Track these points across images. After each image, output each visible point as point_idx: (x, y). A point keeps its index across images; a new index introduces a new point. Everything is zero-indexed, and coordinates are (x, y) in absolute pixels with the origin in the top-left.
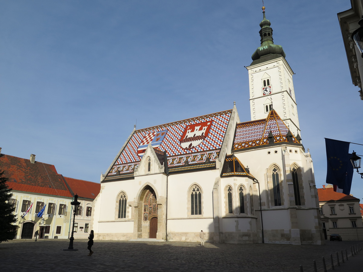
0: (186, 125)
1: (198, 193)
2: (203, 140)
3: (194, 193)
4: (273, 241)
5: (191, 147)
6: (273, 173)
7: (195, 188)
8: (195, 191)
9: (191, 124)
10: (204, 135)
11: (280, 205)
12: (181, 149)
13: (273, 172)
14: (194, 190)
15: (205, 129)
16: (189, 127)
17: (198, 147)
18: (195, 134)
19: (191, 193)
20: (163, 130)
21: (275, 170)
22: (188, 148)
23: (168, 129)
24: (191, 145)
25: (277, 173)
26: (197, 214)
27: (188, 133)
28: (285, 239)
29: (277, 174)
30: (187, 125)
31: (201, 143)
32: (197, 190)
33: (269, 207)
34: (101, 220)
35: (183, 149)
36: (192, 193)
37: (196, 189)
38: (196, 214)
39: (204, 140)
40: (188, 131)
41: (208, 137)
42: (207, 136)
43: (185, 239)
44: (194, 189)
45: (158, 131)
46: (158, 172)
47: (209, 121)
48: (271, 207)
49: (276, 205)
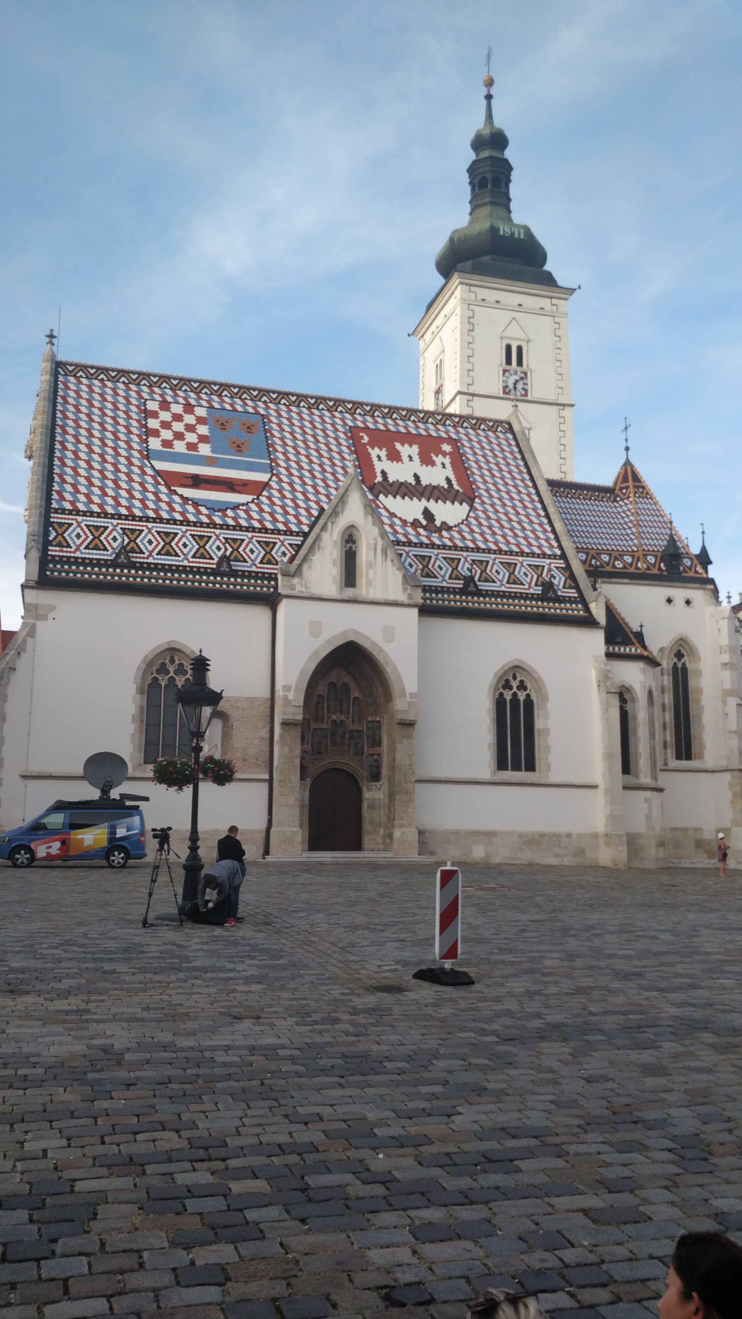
0: (342, 420)
1: (522, 696)
2: (466, 507)
3: (508, 695)
4: (674, 861)
5: (438, 523)
6: (675, 664)
7: (511, 678)
8: (511, 688)
9: (367, 428)
10: (456, 487)
11: (689, 757)
12: (397, 521)
13: (676, 660)
14: (507, 686)
15: (448, 465)
16: (366, 439)
17: (463, 527)
18: (416, 477)
19: (497, 696)
20: (235, 410)
21: (679, 655)
22: (424, 523)
23: (262, 412)
24: (427, 514)
25: (684, 664)
26: (520, 770)
27: (379, 458)
28: (705, 856)
29: (684, 669)
30: (350, 424)
31: (468, 516)
32: (519, 688)
33: (666, 764)
34: (34, 768)
35: (404, 522)
36: (501, 695)
37: (515, 684)
38: (516, 767)
39: (472, 507)
40: (374, 452)
41: (483, 503)
42: (476, 497)
43: (483, 855)
44: (507, 681)
45: (211, 407)
46: (402, 597)
47: (441, 440)
48: (669, 764)
49: (679, 757)
